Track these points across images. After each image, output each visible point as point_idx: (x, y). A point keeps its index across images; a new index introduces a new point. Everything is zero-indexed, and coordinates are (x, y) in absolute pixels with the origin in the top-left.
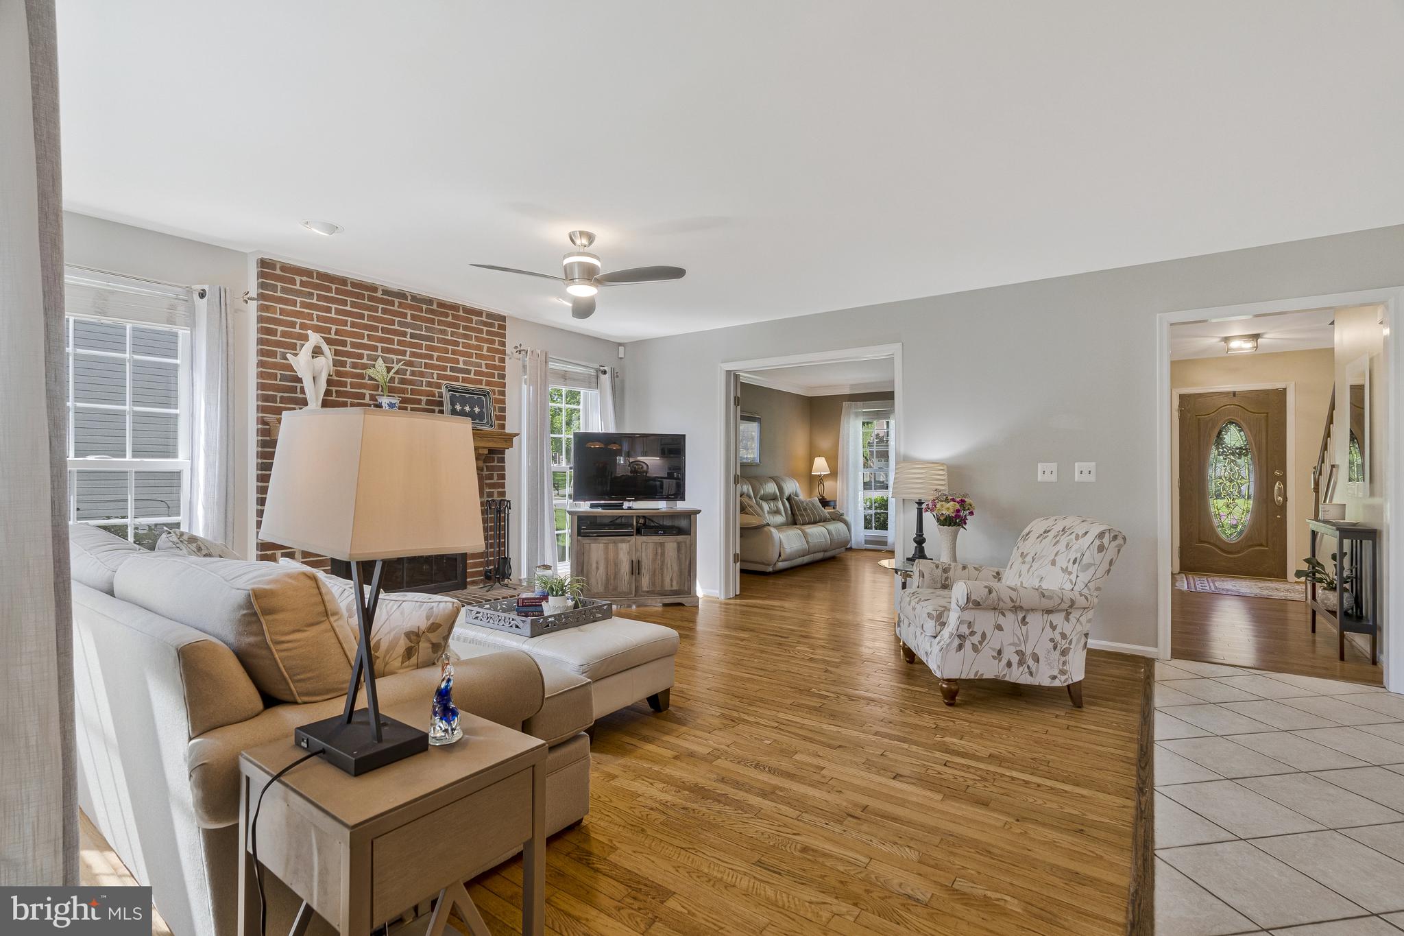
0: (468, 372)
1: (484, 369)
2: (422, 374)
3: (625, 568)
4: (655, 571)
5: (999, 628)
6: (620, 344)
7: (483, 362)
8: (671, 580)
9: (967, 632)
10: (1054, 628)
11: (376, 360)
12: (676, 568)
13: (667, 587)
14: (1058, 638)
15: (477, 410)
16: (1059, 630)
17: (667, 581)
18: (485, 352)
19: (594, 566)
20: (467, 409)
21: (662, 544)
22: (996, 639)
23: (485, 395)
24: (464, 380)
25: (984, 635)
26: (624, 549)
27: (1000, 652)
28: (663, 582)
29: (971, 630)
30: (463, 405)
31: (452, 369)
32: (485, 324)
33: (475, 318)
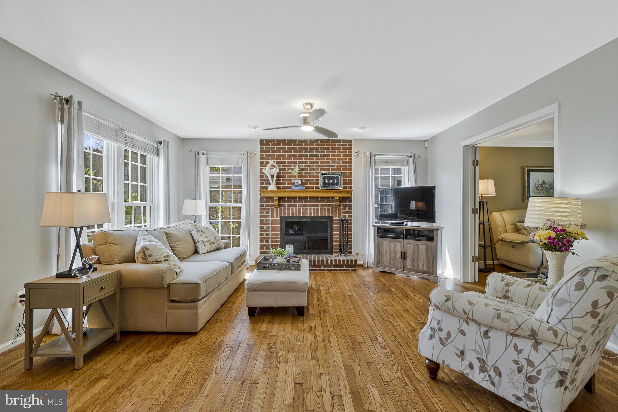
0: (334, 166)
1: (341, 164)
2: (314, 170)
3: (399, 255)
4: (414, 259)
5: (463, 333)
6: (426, 140)
7: (341, 161)
8: (423, 265)
9: (437, 327)
10: (519, 352)
11: (296, 167)
12: (425, 259)
13: (421, 268)
14: (524, 363)
15: (335, 181)
16: (524, 355)
17: (421, 265)
18: (342, 157)
19: (384, 252)
20: (331, 181)
21: (418, 245)
22: (459, 342)
23: (339, 175)
24: (332, 170)
25: (449, 334)
26: (399, 245)
27: (462, 353)
28: (418, 265)
29: (439, 326)
30: (329, 180)
31: (327, 166)
32: (342, 145)
33: (337, 144)
